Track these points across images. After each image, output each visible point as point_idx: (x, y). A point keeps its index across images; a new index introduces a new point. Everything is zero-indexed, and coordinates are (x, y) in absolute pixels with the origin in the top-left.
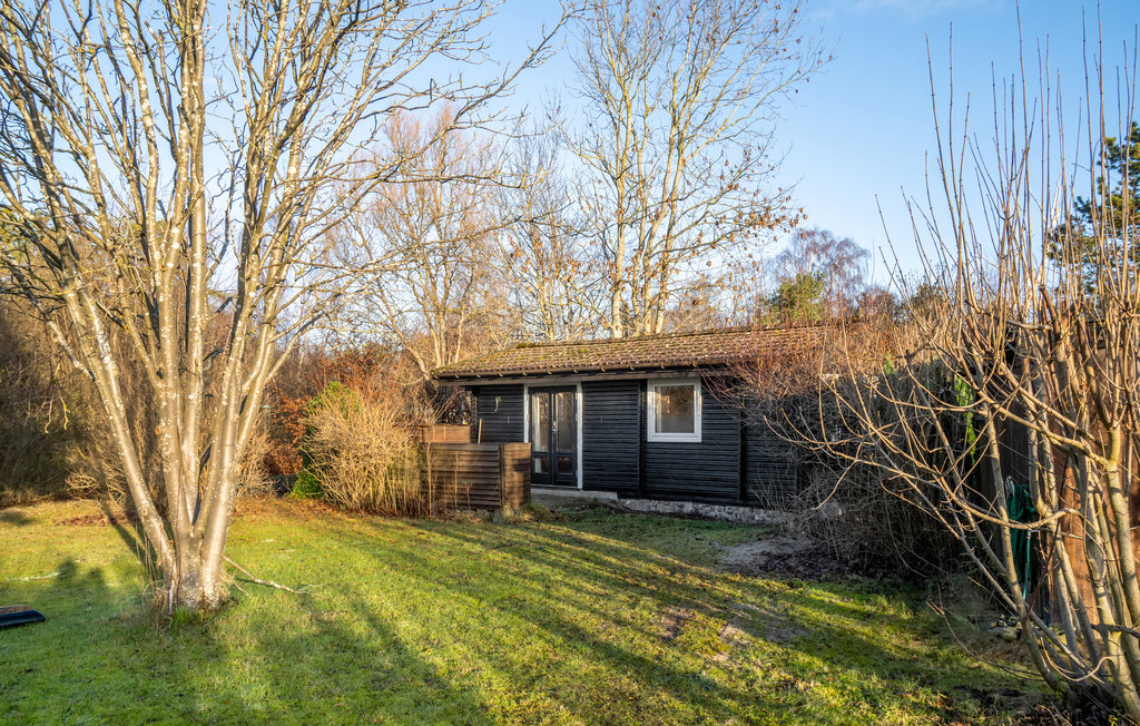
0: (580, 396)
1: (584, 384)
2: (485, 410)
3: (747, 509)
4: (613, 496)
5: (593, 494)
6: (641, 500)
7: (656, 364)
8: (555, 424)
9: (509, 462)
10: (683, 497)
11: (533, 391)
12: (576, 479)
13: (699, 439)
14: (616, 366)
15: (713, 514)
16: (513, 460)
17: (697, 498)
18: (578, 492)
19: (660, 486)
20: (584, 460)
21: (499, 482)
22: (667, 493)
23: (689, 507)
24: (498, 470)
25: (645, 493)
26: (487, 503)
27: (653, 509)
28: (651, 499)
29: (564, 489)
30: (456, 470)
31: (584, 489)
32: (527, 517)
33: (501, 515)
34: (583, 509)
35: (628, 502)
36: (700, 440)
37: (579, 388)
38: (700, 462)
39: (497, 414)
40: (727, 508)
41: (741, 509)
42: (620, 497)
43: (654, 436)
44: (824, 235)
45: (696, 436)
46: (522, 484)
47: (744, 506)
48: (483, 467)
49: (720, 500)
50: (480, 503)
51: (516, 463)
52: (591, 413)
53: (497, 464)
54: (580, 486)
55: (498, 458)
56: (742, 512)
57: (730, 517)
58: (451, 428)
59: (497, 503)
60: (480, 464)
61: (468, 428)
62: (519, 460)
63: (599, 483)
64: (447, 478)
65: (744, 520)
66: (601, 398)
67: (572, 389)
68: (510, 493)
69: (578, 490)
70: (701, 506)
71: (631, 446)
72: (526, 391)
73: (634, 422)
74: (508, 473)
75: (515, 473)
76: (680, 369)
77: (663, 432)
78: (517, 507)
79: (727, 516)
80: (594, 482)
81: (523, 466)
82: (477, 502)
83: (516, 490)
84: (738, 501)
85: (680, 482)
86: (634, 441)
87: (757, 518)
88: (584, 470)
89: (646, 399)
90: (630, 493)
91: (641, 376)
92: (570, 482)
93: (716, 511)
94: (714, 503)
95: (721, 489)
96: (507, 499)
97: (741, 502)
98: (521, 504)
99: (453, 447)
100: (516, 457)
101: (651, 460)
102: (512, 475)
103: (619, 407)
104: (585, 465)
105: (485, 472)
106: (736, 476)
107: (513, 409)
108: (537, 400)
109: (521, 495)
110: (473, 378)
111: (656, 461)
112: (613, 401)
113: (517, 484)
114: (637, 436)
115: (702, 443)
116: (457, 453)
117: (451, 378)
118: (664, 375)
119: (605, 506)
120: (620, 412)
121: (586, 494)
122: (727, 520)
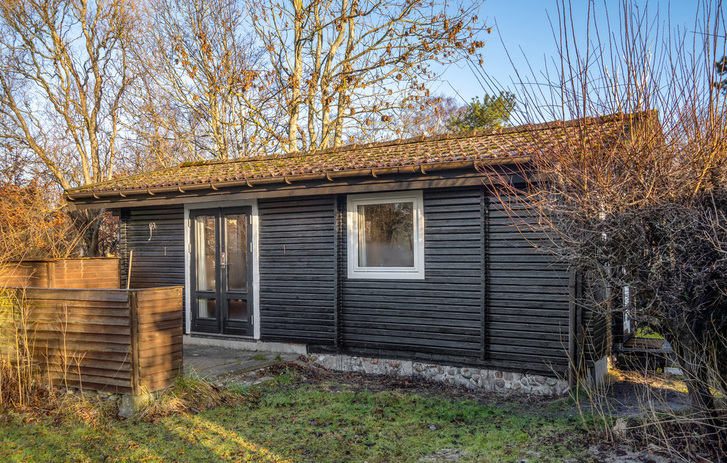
0: (255, 220)
1: (261, 202)
2: (138, 240)
3: (493, 373)
4: (301, 350)
5: (276, 347)
6: (339, 357)
7: (366, 172)
8: (224, 256)
9: (146, 318)
10: (399, 353)
11: (195, 214)
12: (252, 327)
13: (421, 275)
14: (306, 177)
15: (442, 378)
16: (154, 314)
17: (418, 355)
18: (255, 344)
19: (367, 338)
20: (261, 302)
21: (129, 349)
22: (375, 348)
23: (407, 368)
24: (127, 332)
25: (343, 347)
26: (110, 382)
27: (356, 368)
28: (351, 354)
29: (236, 339)
30: (65, 329)
31: (263, 339)
32: (174, 403)
33: (132, 402)
34: (262, 374)
35: (321, 358)
36: (422, 277)
37: (255, 210)
38: (423, 307)
39: (150, 244)
40: (462, 370)
41: (484, 372)
42: (310, 351)
43: (356, 270)
44: (449, 101)
45: (417, 272)
46: (168, 350)
47: (488, 367)
48: (105, 326)
49: (452, 358)
50: (102, 381)
51: (158, 318)
52: (270, 241)
53: (126, 322)
54: (257, 335)
55: (127, 313)
56: (484, 378)
57: (467, 383)
58: (92, 262)
59: (127, 384)
60: (101, 321)
61: (115, 262)
62: (163, 314)
63: (281, 331)
64: (51, 341)
65: (488, 387)
66: (284, 222)
67: (244, 210)
68: (149, 366)
69: (255, 341)
70: (424, 365)
71: (324, 284)
72: (187, 215)
73: (329, 252)
74: (145, 335)
75: (157, 334)
76: (400, 177)
77: (369, 265)
78: (160, 385)
79: (464, 381)
80: (275, 331)
81: (169, 323)
82: (96, 380)
83: (159, 360)
84: (480, 362)
85: (394, 333)
86: (329, 277)
87: (508, 385)
88: (262, 315)
89: (345, 222)
90: (324, 347)
91: (342, 189)
92: (244, 331)
93: (445, 374)
94: (443, 363)
95: (453, 344)
96: (143, 376)
97: (482, 363)
98: (167, 381)
99: (63, 296)
100: (159, 310)
101: (350, 304)
102: (152, 338)
103: (309, 234)
104: (263, 309)
105: (110, 335)
106: (478, 326)
107: (171, 237)
108: (200, 226)
109: (168, 366)
110: (116, 198)
111: (360, 304)
112: (300, 226)
113: (160, 351)
114: (334, 271)
115: (426, 281)
116: (66, 304)
117: (89, 199)
118: (374, 188)
119: (292, 366)
120: (310, 240)
121: (264, 346)
122: (463, 386)
